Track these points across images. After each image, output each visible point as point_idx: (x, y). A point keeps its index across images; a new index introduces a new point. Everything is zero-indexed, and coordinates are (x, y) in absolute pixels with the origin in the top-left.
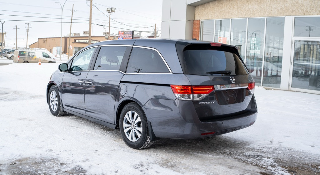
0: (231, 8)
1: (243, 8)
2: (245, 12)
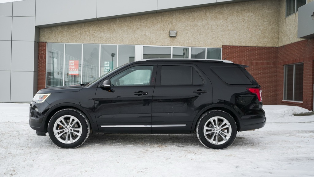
0: (82, 34)
1: (96, 35)
2: (98, 39)
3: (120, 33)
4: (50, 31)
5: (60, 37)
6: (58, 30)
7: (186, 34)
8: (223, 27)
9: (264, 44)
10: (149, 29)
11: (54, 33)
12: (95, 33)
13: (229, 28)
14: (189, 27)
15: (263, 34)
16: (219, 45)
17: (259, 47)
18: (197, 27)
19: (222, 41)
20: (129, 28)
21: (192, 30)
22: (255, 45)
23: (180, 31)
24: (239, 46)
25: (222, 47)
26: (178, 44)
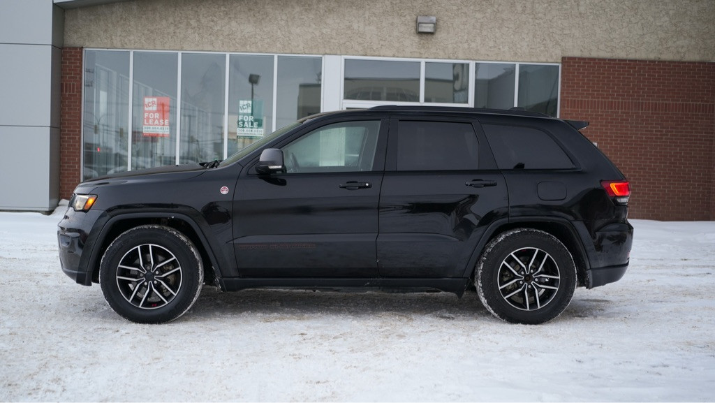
0: (180, 25)
1: (216, 29)
2: (221, 38)
3: (283, 23)
4: (92, 17)
5: (119, 33)
6: (112, 13)
7: (462, 27)
8: (565, 6)
9: (678, 52)
10: (361, 12)
11: (102, 23)
12: (213, 21)
13: (582, 9)
14: (472, 8)
15: (675, 25)
16: (552, 56)
17: (665, 62)
18: (492, 5)
19: (563, 44)
20: (306, 10)
21: (478, 15)
22: (652, 56)
23: (446, 18)
24: (610, 60)
25: (560, 61)
26: (441, 53)
